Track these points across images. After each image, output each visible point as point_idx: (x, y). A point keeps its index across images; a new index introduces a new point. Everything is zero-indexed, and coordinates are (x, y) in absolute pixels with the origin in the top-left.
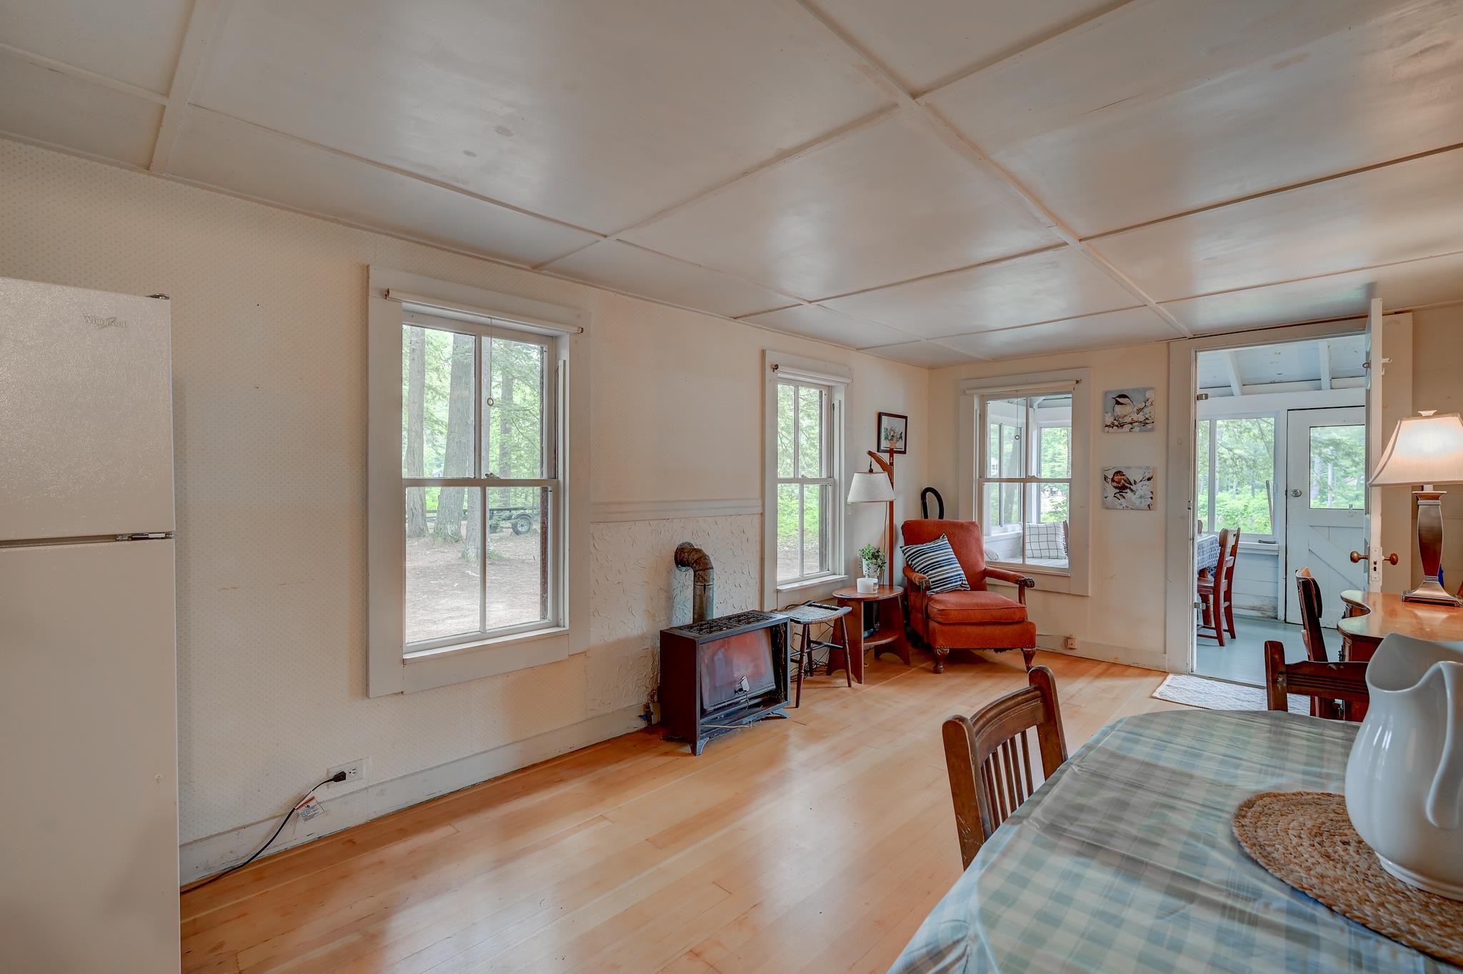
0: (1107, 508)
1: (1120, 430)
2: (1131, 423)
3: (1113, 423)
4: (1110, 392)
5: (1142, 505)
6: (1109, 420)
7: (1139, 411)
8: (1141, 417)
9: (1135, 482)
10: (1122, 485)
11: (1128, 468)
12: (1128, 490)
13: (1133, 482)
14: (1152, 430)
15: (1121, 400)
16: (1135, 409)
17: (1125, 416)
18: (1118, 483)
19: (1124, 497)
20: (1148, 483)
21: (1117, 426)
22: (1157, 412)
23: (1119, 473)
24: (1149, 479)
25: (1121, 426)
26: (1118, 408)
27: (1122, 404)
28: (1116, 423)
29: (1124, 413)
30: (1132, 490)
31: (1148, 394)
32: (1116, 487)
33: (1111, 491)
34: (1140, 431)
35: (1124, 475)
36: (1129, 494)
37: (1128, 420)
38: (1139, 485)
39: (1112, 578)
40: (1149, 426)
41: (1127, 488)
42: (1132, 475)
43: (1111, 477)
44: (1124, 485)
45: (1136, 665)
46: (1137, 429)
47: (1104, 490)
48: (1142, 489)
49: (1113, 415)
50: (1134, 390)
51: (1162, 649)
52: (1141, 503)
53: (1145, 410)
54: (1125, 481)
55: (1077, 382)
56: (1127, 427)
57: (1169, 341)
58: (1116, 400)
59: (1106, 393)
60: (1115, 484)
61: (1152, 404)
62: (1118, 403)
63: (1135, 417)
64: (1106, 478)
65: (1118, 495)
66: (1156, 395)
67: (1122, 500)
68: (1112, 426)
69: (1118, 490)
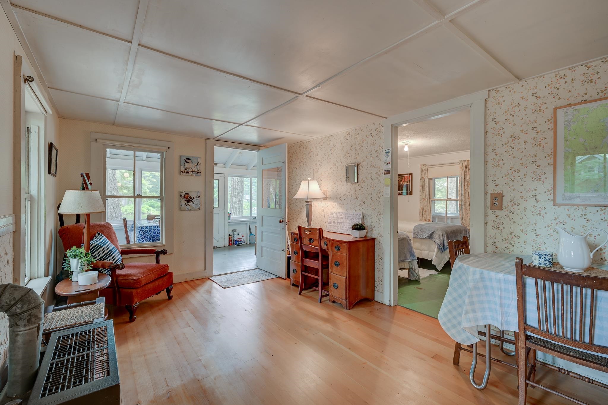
0: (182, 210)
1: (187, 174)
2: (192, 172)
3: (184, 171)
4: (183, 156)
5: (196, 208)
6: (182, 169)
7: (195, 166)
8: (196, 169)
9: (194, 198)
10: (188, 200)
11: (191, 192)
12: (191, 202)
13: (193, 198)
14: (200, 176)
15: (187, 161)
16: (193, 166)
17: (190, 168)
18: (187, 198)
19: (189, 205)
20: (198, 198)
21: (186, 172)
22: (202, 168)
23: (187, 194)
24: (199, 197)
25: (188, 172)
26: (186, 164)
27: (188, 162)
28: (186, 171)
29: (189, 167)
30: (192, 202)
31: (199, 160)
32: (186, 201)
33: (183, 202)
34: (196, 175)
35: (189, 195)
36: (191, 204)
37: (191, 170)
38: (195, 199)
39: (183, 242)
40: (199, 174)
42: (192, 195)
43: (183, 196)
44: (189, 199)
45: (194, 279)
46: (194, 175)
47: (180, 201)
48: (196, 201)
49: (184, 167)
50: (193, 157)
51: (203, 269)
52: (196, 207)
53: (197, 167)
54: (190, 198)
55: (169, 148)
56: (190, 173)
57: (206, 139)
58: (186, 160)
59: (181, 157)
60: (185, 199)
61: (200, 165)
62: (186, 162)
63: (194, 169)
64: (181, 196)
65: (186, 204)
66: (201, 161)
67: (188, 206)
68: (184, 172)
69: (187, 202)
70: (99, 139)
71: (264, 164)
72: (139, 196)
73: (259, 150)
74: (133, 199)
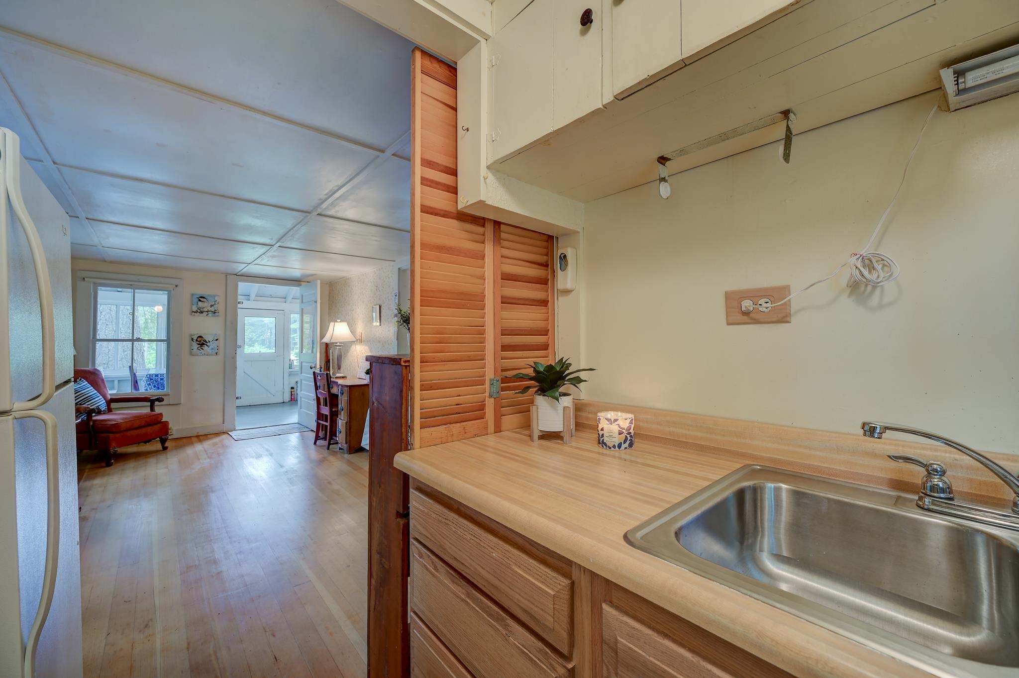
0: (193, 355)
1: (201, 315)
2: (207, 312)
6: (195, 309)
7: (212, 306)
8: (213, 309)
9: (209, 342)
10: (202, 342)
11: (205, 334)
12: (205, 346)
13: (208, 341)
14: (218, 316)
15: (201, 299)
16: (210, 304)
17: (204, 308)
18: (200, 342)
19: (203, 349)
20: (216, 342)
22: (221, 308)
23: (200, 337)
24: (217, 340)
25: (202, 312)
26: (200, 303)
27: (202, 301)
28: (199, 311)
29: (203, 306)
30: (207, 346)
31: (216, 298)
32: (198, 344)
33: (195, 346)
34: (212, 316)
35: (203, 338)
36: (205, 347)
37: (206, 310)
38: (211, 343)
39: (195, 392)
41: (205, 344)
42: (207, 338)
43: (195, 339)
46: (210, 315)
47: (191, 345)
48: (213, 345)
49: (196, 307)
50: (209, 295)
51: (222, 422)
52: (212, 352)
54: (204, 341)
55: (176, 286)
56: (205, 314)
57: (227, 275)
58: (199, 299)
59: (192, 295)
60: (198, 343)
62: (200, 301)
63: (210, 309)
64: (192, 339)
65: (199, 348)
66: (220, 299)
67: (202, 351)
68: (196, 312)
69: (200, 346)
70: (87, 278)
71: (304, 301)
72: (139, 340)
73: (300, 285)
74: (131, 342)
